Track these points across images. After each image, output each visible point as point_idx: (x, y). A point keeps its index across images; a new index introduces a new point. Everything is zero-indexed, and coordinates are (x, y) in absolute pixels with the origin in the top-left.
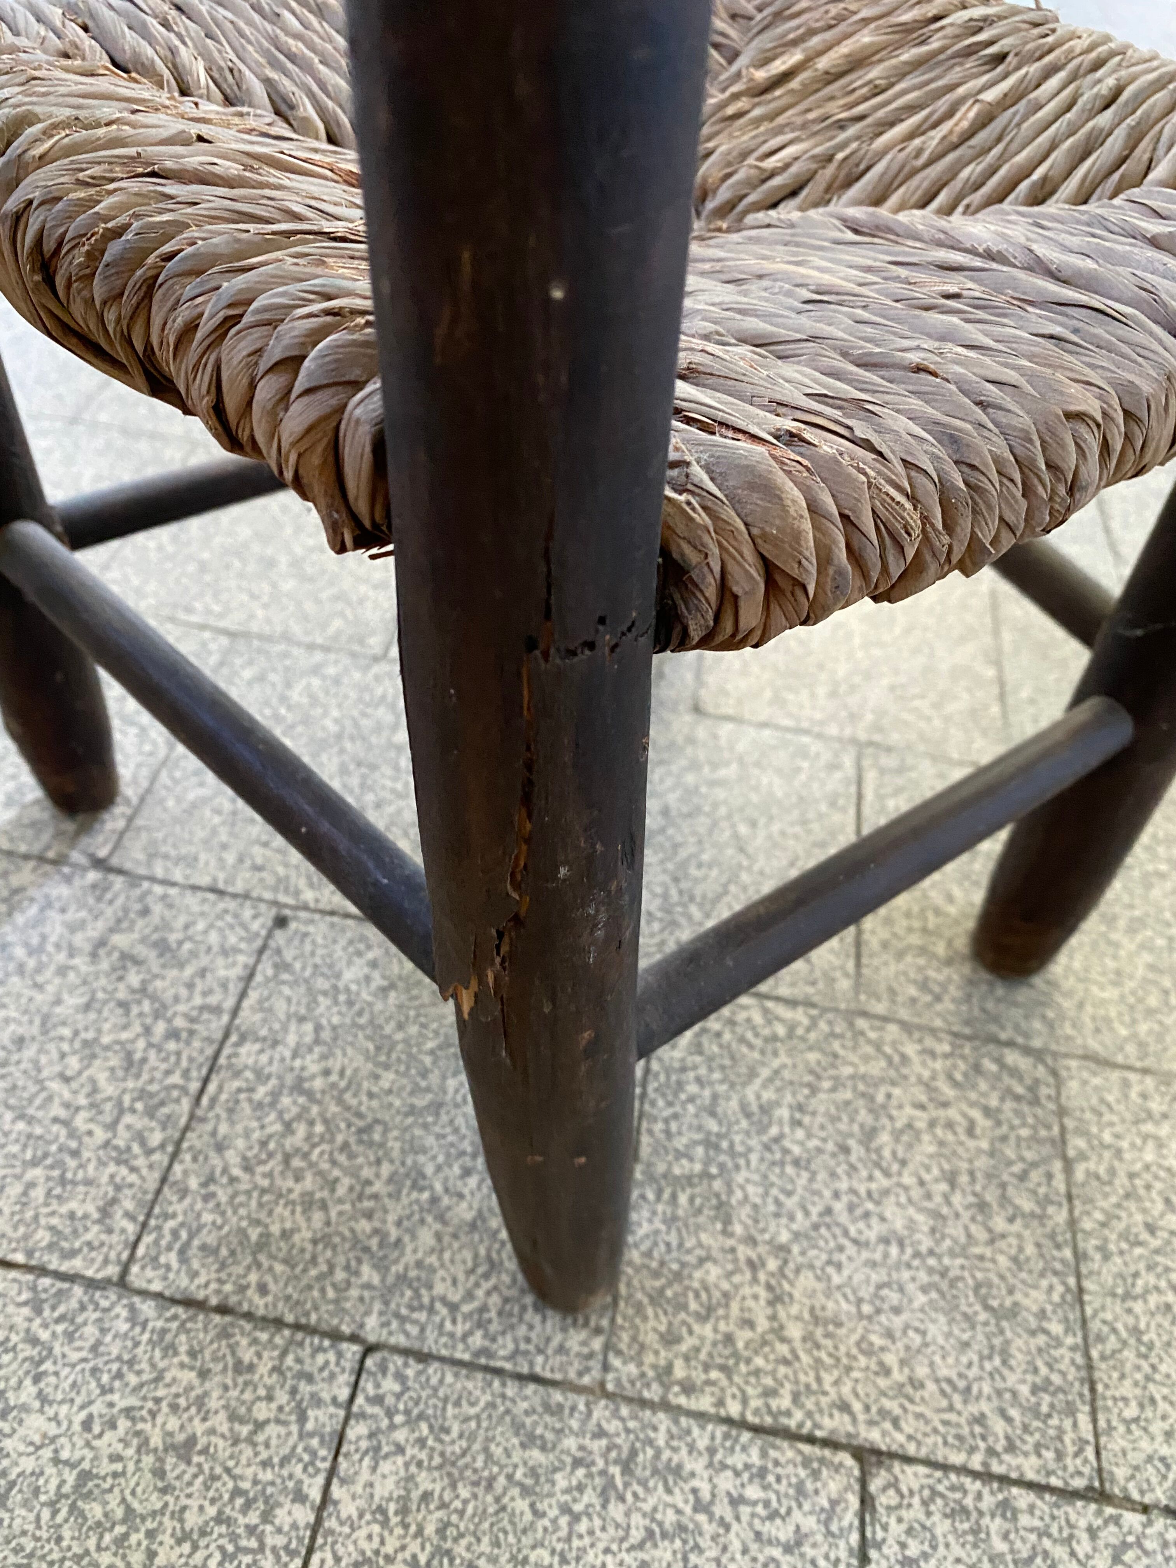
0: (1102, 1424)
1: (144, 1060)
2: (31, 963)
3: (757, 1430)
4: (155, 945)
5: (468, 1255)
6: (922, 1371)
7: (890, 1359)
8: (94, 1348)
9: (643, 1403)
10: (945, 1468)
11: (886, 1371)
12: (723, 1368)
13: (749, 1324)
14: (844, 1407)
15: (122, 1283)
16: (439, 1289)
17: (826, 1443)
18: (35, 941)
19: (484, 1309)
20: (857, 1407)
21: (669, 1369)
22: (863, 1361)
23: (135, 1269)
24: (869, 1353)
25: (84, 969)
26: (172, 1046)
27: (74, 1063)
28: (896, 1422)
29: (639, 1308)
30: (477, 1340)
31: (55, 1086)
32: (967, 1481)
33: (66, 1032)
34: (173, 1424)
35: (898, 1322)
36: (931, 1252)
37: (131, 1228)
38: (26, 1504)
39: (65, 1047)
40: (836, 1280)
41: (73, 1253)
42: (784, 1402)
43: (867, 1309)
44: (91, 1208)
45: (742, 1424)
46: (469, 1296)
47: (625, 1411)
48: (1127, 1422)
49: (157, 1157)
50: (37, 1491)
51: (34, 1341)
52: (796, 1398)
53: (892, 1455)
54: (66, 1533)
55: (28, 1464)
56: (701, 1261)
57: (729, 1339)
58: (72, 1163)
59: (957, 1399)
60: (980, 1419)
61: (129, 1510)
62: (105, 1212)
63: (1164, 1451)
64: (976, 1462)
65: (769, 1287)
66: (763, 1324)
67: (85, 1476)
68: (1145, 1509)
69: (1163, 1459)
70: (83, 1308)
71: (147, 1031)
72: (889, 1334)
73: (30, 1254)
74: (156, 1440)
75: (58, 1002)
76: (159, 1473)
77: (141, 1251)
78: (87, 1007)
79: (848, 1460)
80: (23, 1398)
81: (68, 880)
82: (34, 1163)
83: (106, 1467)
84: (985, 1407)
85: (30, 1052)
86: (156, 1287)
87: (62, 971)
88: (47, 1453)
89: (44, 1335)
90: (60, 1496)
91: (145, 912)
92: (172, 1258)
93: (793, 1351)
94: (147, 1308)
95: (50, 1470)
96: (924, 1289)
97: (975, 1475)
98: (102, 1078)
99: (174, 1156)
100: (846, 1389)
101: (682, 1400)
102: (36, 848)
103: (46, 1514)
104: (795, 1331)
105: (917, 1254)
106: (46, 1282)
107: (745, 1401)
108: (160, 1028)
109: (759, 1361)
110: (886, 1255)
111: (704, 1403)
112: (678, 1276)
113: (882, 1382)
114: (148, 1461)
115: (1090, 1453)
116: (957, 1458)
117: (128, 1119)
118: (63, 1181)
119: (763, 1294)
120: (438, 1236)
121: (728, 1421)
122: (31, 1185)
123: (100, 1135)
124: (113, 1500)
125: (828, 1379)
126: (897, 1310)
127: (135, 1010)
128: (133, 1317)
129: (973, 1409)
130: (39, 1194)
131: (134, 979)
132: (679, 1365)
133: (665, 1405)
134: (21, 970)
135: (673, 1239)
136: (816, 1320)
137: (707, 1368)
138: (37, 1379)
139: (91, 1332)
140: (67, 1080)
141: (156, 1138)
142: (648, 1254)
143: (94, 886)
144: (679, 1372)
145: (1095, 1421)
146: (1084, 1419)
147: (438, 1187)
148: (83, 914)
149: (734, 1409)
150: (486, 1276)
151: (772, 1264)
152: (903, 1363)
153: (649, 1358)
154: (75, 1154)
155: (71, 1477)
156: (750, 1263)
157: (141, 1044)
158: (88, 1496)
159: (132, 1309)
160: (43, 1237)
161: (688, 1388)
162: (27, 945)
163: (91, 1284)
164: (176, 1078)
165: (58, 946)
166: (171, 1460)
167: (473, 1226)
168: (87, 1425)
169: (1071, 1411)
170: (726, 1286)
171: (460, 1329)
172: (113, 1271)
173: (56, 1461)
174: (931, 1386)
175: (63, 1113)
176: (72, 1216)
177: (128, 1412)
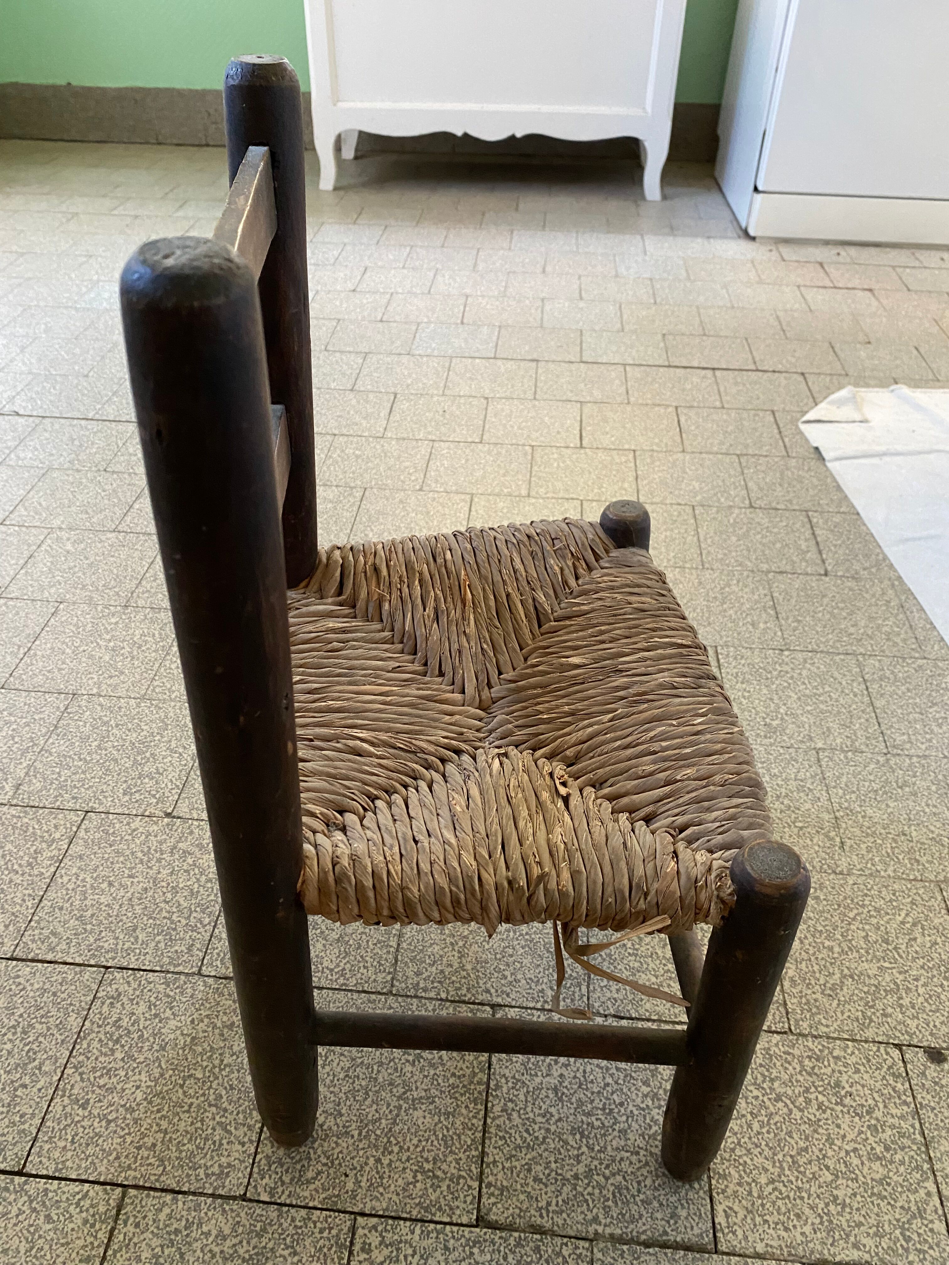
0: (591, 988)
1: (198, 892)
2: (146, 859)
3: (452, 1002)
4: (197, 846)
5: (336, 951)
6: (519, 976)
7: (507, 973)
8: (192, 996)
9: (407, 996)
10: (526, 1008)
11: (505, 977)
12: (439, 982)
13: (451, 966)
14: (488, 991)
15: (199, 973)
16: (325, 964)
17: (480, 1004)
18: (146, 850)
19: (344, 969)
20: (493, 991)
21: (418, 984)
22: (496, 975)
23: (204, 968)
24: (499, 972)
25: (168, 859)
26: (209, 885)
27: (169, 895)
28: (508, 995)
29: (406, 964)
30: (341, 981)
31: (162, 905)
32: (535, 1012)
33: (164, 884)
34: (225, 1019)
35: (511, 959)
36: (527, 934)
37: (201, 955)
38: (173, 1049)
39: (165, 890)
40: (487, 947)
41: (179, 965)
42: (464, 991)
43: (498, 956)
44: (183, 948)
45: (447, 1000)
46: (338, 965)
47: (400, 999)
48: (602, 987)
49: (207, 927)
50: (176, 1045)
51: (168, 996)
52: (468, 990)
53: (505, 1006)
54: (189, 1057)
55: (172, 1036)
56: (431, 945)
57: (442, 972)
58: (174, 933)
59: (533, 985)
60: (542, 991)
61: (212, 1048)
62: (190, 949)
63: (616, 996)
64: (539, 1006)
65: (459, 952)
66: (456, 965)
67: (193, 1039)
68: (606, 1016)
69: (615, 999)
70: (185, 983)
71: (198, 880)
72: (508, 965)
73: (162, 967)
74: (219, 1024)
75: (159, 873)
76: (222, 1035)
77: (205, 961)
78: (172, 873)
79: (488, 1008)
80: (167, 1015)
81: (156, 823)
82: (158, 934)
83: (201, 1035)
84: (544, 986)
85: (150, 894)
86: (213, 974)
87: (159, 860)
88: (178, 1032)
89: (172, 994)
90: (185, 1045)
91: (191, 833)
92: (218, 963)
93: (468, 974)
94: (211, 981)
95: (180, 1038)
96: (523, 948)
97: (538, 1009)
98: (182, 901)
99: (215, 927)
100: (488, 985)
101: (423, 994)
102: (140, 812)
103: (181, 1052)
104: (469, 967)
105: (521, 935)
106: (170, 975)
107: (448, 993)
108: (203, 878)
109: (454, 978)
110: (508, 936)
111: (432, 995)
112: (422, 951)
113: (503, 982)
114: (217, 1031)
115: (585, 999)
116: (531, 1005)
117: (194, 914)
118: (171, 939)
119: (456, 954)
120: (324, 946)
121: (441, 1000)
122: (159, 942)
123: (184, 922)
124: (205, 1045)
125: (481, 982)
126: (511, 956)
127: (192, 873)
128: (205, 985)
129: (540, 988)
130: (162, 945)
131: (190, 861)
132: (422, 982)
133: (416, 997)
134: (141, 861)
135: (420, 938)
136: (478, 963)
137: (433, 982)
138: (171, 1009)
139: (189, 991)
140: (167, 902)
141: (207, 921)
142: (410, 944)
143: (168, 825)
144: (422, 985)
145: (588, 987)
146: (584, 989)
147: (324, 928)
148: (164, 837)
149: (443, 996)
150: (344, 958)
151: (461, 943)
152: (512, 974)
153: (410, 981)
154: (174, 929)
155: (188, 1039)
156: (452, 944)
157: (196, 886)
158: (196, 1044)
159: (204, 981)
160: (166, 960)
161: (425, 990)
162: (142, 851)
163: (187, 974)
164: (212, 897)
165: (156, 851)
166: (226, 1030)
167: (338, 940)
168: (192, 1022)
169: (579, 985)
170: (441, 953)
171: (334, 977)
172: (195, 970)
173: (182, 1034)
174: (524, 982)
175: (167, 915)
176: (176, 951)
177: (207, 1016)
